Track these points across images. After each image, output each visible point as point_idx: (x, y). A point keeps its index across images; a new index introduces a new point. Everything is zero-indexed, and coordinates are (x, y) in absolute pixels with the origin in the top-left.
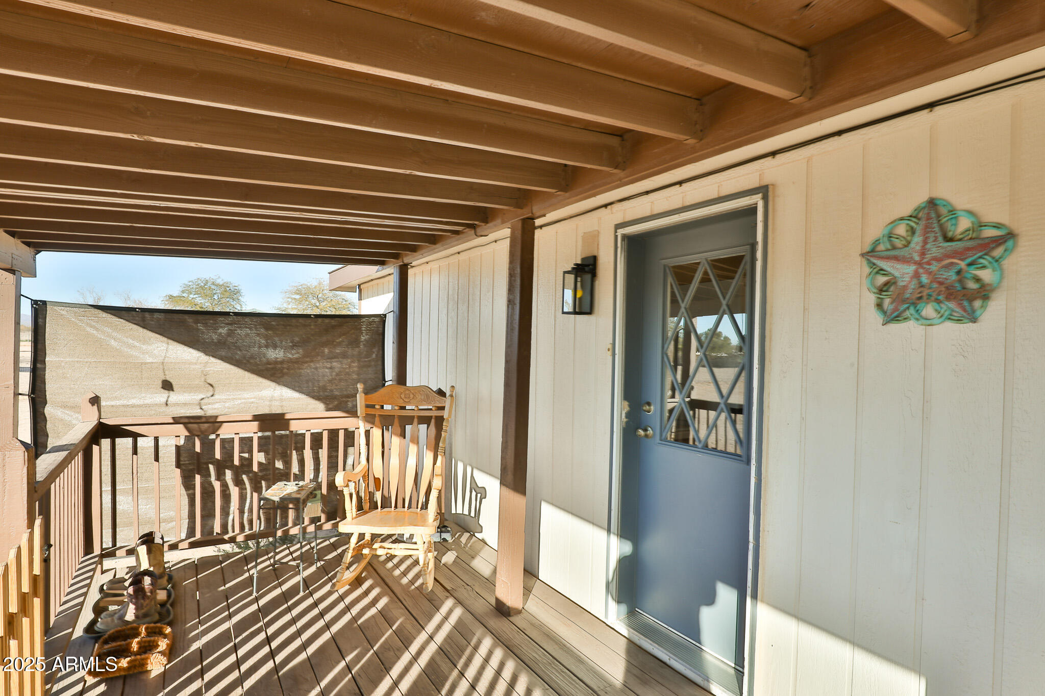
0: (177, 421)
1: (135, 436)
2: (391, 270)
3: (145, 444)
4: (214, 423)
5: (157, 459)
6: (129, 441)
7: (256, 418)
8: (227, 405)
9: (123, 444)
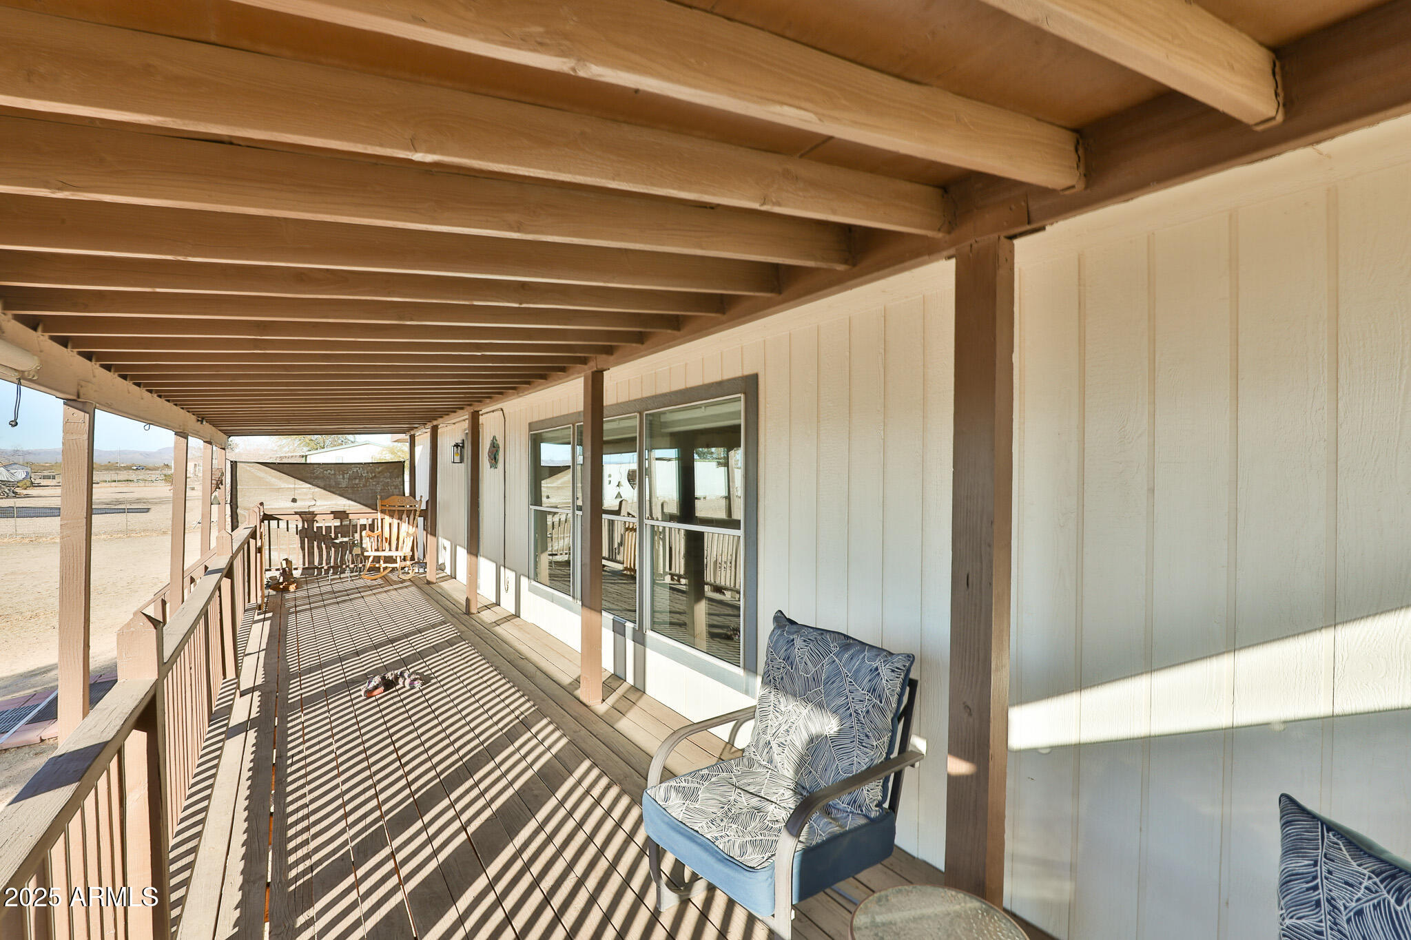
0: (296, 513)
1: (278, 520)
2: (406, 437)
3: (283, 524)
4: (313, 514)
5: (288, 531)
6: (276, 521)
7: (332, 512)
8: (320, 508)
9: (274, 523)
